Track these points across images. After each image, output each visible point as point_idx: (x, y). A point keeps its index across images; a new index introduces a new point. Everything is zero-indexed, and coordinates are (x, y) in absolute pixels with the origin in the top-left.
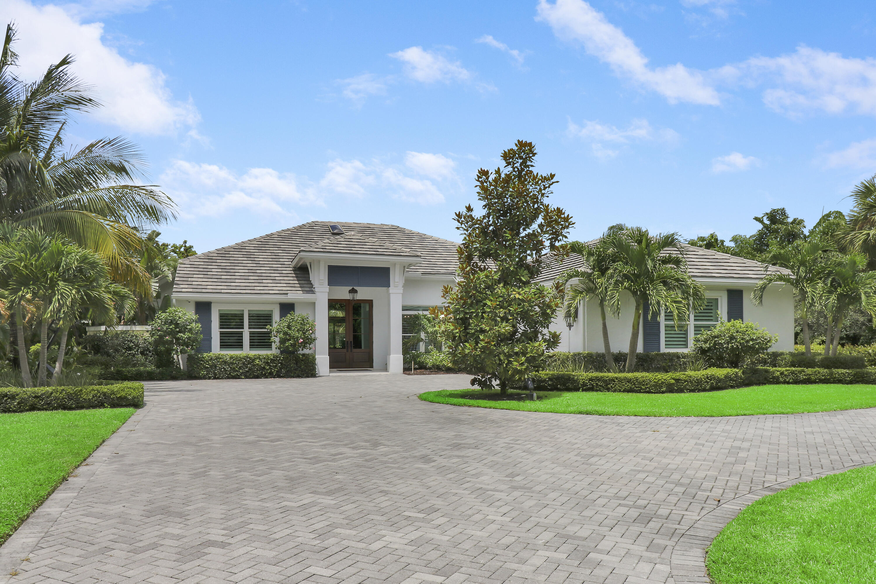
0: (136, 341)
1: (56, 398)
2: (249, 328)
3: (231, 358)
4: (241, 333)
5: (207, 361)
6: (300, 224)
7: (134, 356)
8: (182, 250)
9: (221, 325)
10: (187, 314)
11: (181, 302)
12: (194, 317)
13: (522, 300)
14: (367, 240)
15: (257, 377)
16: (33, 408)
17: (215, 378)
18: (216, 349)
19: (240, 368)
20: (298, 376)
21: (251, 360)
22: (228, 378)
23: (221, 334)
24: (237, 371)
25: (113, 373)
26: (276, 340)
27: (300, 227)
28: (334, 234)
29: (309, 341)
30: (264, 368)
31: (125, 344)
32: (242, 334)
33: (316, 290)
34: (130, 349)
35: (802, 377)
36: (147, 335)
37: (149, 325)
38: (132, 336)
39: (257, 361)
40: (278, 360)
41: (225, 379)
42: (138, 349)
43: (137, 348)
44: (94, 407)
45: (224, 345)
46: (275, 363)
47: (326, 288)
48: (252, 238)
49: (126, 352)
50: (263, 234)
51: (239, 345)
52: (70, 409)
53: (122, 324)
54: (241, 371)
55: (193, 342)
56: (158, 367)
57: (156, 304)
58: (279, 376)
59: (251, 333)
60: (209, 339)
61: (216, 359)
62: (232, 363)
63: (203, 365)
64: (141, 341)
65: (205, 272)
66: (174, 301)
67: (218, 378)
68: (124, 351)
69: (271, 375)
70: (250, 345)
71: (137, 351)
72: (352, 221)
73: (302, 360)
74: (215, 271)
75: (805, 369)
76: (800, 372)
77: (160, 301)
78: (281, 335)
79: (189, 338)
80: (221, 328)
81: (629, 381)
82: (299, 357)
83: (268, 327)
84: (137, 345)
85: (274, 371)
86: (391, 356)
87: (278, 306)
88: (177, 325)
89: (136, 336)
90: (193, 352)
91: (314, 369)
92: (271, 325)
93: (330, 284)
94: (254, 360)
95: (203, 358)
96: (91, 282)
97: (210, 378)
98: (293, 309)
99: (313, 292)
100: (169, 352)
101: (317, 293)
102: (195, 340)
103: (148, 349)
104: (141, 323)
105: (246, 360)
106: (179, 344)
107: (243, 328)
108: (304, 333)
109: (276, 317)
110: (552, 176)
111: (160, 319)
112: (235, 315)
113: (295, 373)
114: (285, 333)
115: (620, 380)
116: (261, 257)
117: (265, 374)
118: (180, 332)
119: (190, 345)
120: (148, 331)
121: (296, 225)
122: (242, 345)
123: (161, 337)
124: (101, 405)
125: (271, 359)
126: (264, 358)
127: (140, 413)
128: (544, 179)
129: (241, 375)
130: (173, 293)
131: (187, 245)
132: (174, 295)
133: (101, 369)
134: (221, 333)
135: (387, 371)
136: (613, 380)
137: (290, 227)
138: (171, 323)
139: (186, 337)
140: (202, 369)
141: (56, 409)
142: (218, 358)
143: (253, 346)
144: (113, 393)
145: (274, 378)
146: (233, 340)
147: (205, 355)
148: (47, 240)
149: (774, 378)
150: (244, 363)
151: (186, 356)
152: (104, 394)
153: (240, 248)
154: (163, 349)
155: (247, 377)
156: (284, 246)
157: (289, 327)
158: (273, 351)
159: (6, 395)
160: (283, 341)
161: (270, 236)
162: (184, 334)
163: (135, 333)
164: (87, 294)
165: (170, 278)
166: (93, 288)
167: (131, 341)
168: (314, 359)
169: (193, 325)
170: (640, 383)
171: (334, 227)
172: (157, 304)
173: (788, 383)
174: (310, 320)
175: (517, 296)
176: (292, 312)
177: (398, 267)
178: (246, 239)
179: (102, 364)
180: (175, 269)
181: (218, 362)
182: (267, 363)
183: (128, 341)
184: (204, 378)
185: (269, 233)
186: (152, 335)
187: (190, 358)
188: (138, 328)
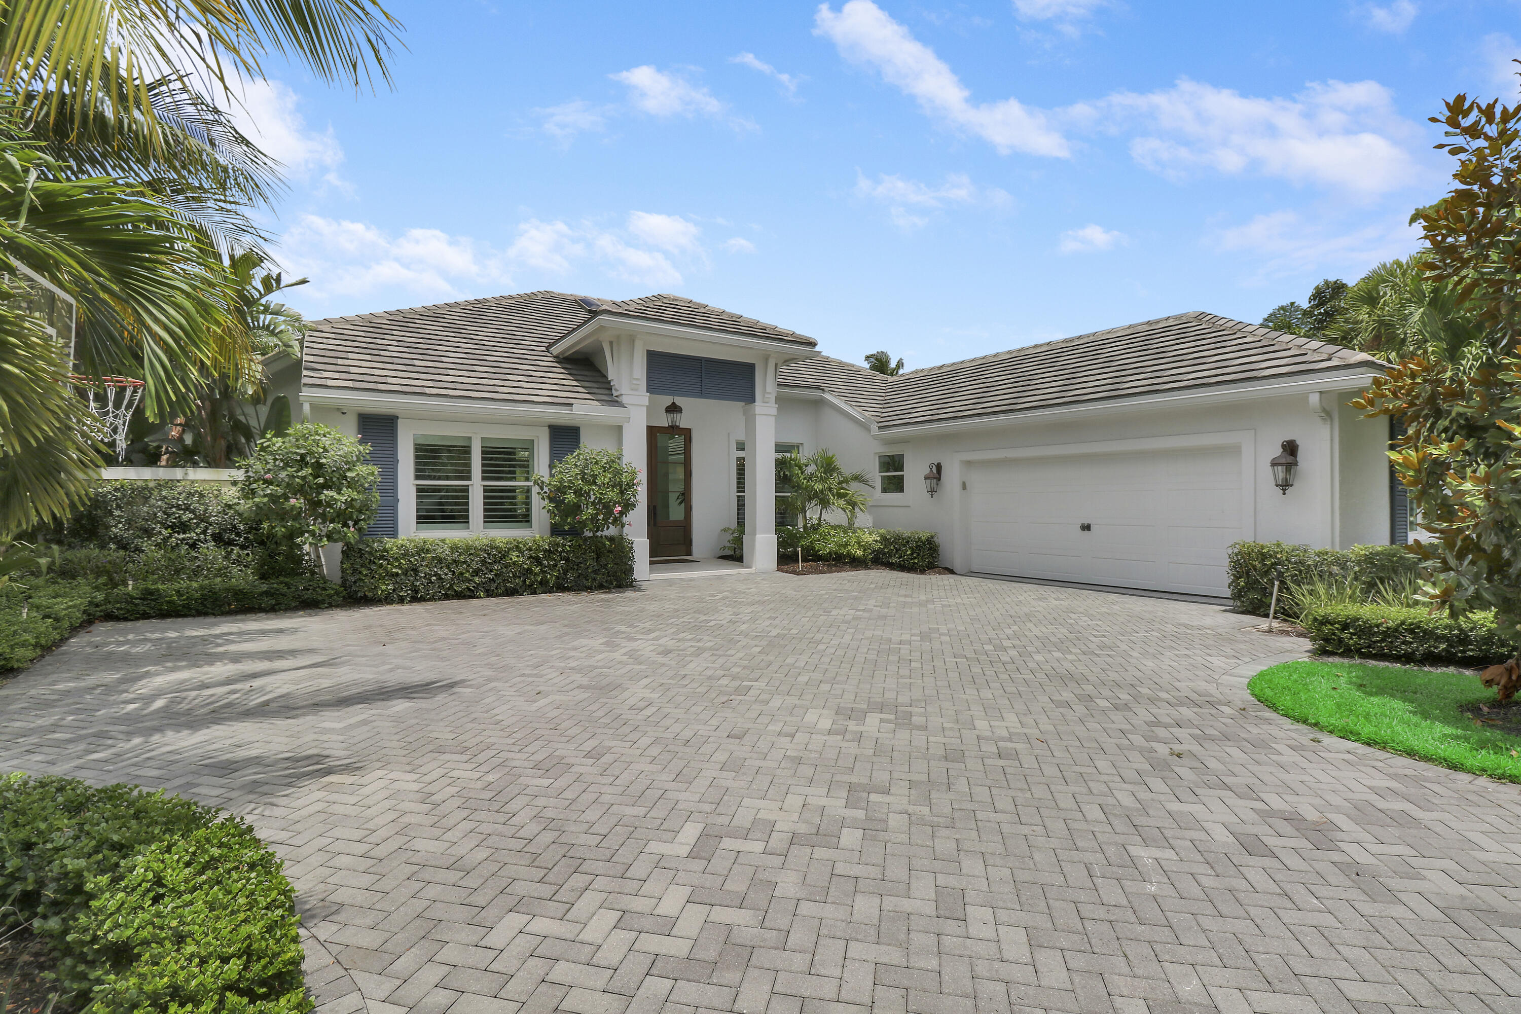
0: (202, 508)
2: (484, 479)
3: (454, 548)
4: (465, 490)
5: (397, 559)
7: (193, 546)
9: (417, 470)
10: (345, 441)
11: (322, 411)
12: (360, 449)
15: (512, 592)
17: (415, 599)
18: (410, 528)
19: (476, 572)
21: (499, 554)
22: (447, 597)
23: (418, 490)
24: (469, 581)
25: (132, 598)
26: (540, 506)
30: (529, 570)
31: (169, 515)
32: (467, 491)
33: (625, 400)
34: (184, 527)
36: (231, 494)
37: (239, 468)
38: (191, 494)
39: (514, 556)
40: (561, 553)
41: (440, 599)
42: (207, 528)
43: (203, 525)
45: (424, 518)
46: (554, 559)
47: (643, 397)
49: (171, 536)
51: (459, 517)
53: (163, 463)
54: (477, 579)
55: (360, 511)
56: (263, 577)
59: (486, 490)
60: (392, 506)
61: (418, 553)
62: (455, 562)
63: (386, 569)
64: (214, 508)
66: (306, 408)
67: (422, 600)
68: (165, 533)
69: (545, 587)
70: (485, 517)
71: (204, 532)
73: (609, 551)
77: (264, 410)
78: (572, 495)
79: (350, 503)
80: (417, 477)
82: (605, 545)
84: (203, 518)
85: (552, 577)
86: (758, 537)
87: (547, 430)
88: (318, 467)
89: (201, 496)
90: (358, 537)
92: (528, 474)
93: (651, 389)
94: (504, 554)
95: (385, 550)
97: (401, 600)
98: (577, 440)
100: (292, 536)
101: (624, 408)
102: (364, 507)
103: (234, 526)
104: (212, 463)
105: (489, 554)
106: (321, 518)
107: (469, 478)
109: (541, 457)
111: (271, 453)
112: (450, 449)
113: (594, 579)
114: (581, 492)
117: (531, 586)
118: (327, 486)
119: (351, 518)
120: (234, 483)
122: (467, 517)
123: (274, 499)
125: (545, 551)
126: (530, 549)
129: (476, 588)
130: (304, 389)
132: (306, 394)
133: (97, 588)
134: (420, 490)
135: (744, 566)
138: (302, 462)
139: (343, 499)
140: (382, 578)
142: (422, 550)
143: (494, 518)
145: (550, 592)
146: (446, 504)
147: (384, 543)
150: (484, 562)
151: (338, 546)
154: (279, 529)
155: (489, 594)
157: (586, 478)
158: (537, 532)
160: (574, 509)
162: (339, 493)
163: (198, 487)
167: (187, 508)
168: (631, 548)
169: (360, 469)
172: (256, 417)
176: (575, 446)
177: (772, 364)
179: (99, 572)
181: (423, 559)
182: (538, 561)
183: (178, 507)
184: (387, 600)
186: (248, 492)
187: (349, 552)
188: (200, 475)
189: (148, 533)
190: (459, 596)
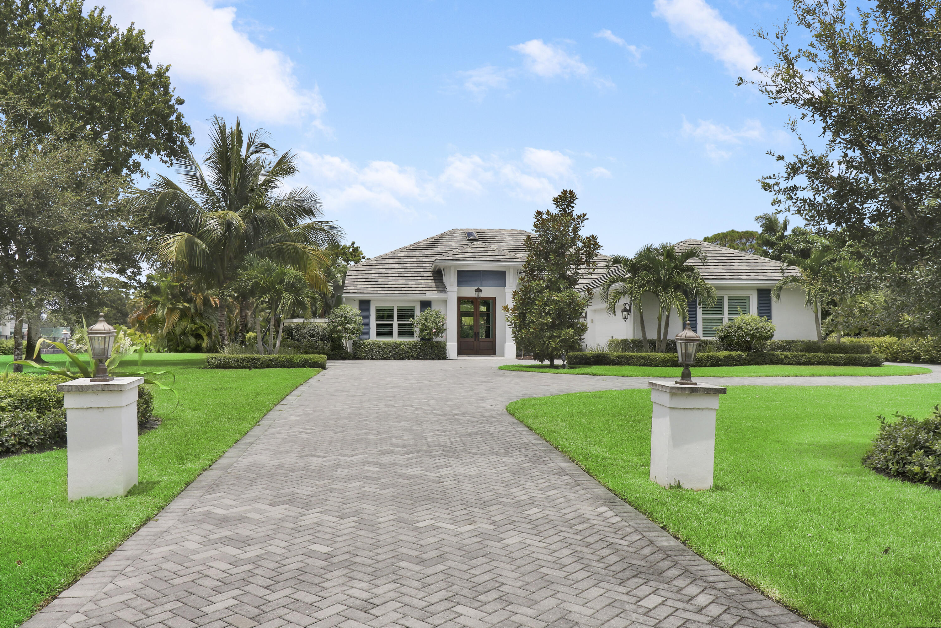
0: (318, 330)
1: (280, 361)
2: (398, 321)
3: (384, 343)
4: (392, 325)
5: (367, 346)
6: (442, 232)
7: (316, 342)
8: (351, 250)
9: (377, 318)
10: (354, 309)
11: (349, 300)
12: (358, 312)
13: (559, 301)
14: (489, 249)
15: (402, 359)
16: (268, 366)
17: (372, 359)
18: (373, 336)
19: (390, 352)
20: (433, 359)
21: (397, 346)
22: (382, 359)
24: (388, 354)
26: (417, 330)
27: (442, 235)
28: (469, 240)
29: (440, 330)
30: (407, 352)
31: (310, 332)
33: (448, 290)
34: (313, 336)
35: (803, 360)
36: (325, 325)
37: (327, 318)
38: (315, 326)
39: (402, 347)
40: (419, 346)
41: (379, 359)
42: (319, 336)
44: (301, 367)
45: (379, 334)
46: (416, 348)
47: (456, 288)
48: (402, 246)
50: (412, 243)
51: (390, 334)
52: (288, 367)
54: (391, 354)
56: (332, 350)
57: (331, 302)
58: (419, 359)
59: (399, 325)
60: (369, 329)
62: (384, 348)
63: (364, 349)
64: (321, 330)
65: (366, 277)
66: (344, 299)
67: (374, 359)
68: (309, 338)
69: (412, 358)
70: (398, 334)
72: (486, 228)
73: (436, 346)
74: (374, 276)
75: (807, 354)
76: (802, 356)
77: (334, 300)
78: (420, 326)
79: (354, 328)
80: (377, 321)
81: (643, 358)
82: (434, 344)
83: (411, 319)
84: (318, 334)
85: (415, 354)
86: (507, 344)
87: (419, 303)
88: (346, 318)
89: (318, 327)
90: (357, 339)
91: (445, 353)
92: (413, 318)
93: (458, 285)
94: (400, 346)
95: (364, 343)
96: (299, 291)
97: (368, 359)
98: (430, 306)
99: (445, 292)
100: (340, 338)
101: (449, 293)
102: (358, 330)
103: (326, 336)
104: (321, 317)
105: (395, 346)
106: (347, 333)
107: (393, 321)
108: (437, 324)
109: (418, 312)
110: (584, 215)
111: (334, 314)
112: (388, 311)
113: (431, 356)
114: (423, 325)
115: (637, 357)
116: (409, 263)
117: (408, 357)
118: (347, 323)
119: (354, 333)
120: (325, 323)
121: (438, 233)
122: (392, 334)
123: (335, 327)
124: (304, 366)
125: (413, 345)
126: (408, 344)
127: (324, 371)
128: (579, 217)
129: (391, 357)
131: (355, 246)
132: (344, 295)
134: (377, 325)
135: (503, 356)
136: (632, 357)
137: (434, 235)
138: (342, 316)
139: (352, 327)
140: (363, 352)
141: (281, 367)
142: (374, 343)
143: (400, 334)
144: (310, 359)
145: (415, 360)
146: (387, 330)
147: (365, 341)
148: (275, 265)
149: (779, 360)
150: (393, 348)
151: (352, 341)
152: (305, 360)
153: (393, 255)
154: (336, 336)
155: (395, 359)
156: (427, 252)
157: (426, 320)
158: (415, 339)
159: (254, 359)
160: (422, 331)
161: (417, 244)
162: (351, 325)
163: (317, 324)
164: (296, 299)
165: (341, 283)
166: (300, 295)
167: (314, 331)
168: (445, 345)
169: (357, 318)
170: (651, 360)
171: (470, 234)
173: (792, 364)
174: (443, 313)
175: (556, 298)
176: (429, 308)
177: (512, 270)
178: (397, 248)
179: (295, 347)
180: (345, 273)
181: (375, 346)
182: (410, 348)
183: (312, 330)
184: (364, 359)
185: (416, 241)
186: (329, 325)
187: (355, 343)
188: (318, 320)
189: (305, 338)
190: (386, 359)
